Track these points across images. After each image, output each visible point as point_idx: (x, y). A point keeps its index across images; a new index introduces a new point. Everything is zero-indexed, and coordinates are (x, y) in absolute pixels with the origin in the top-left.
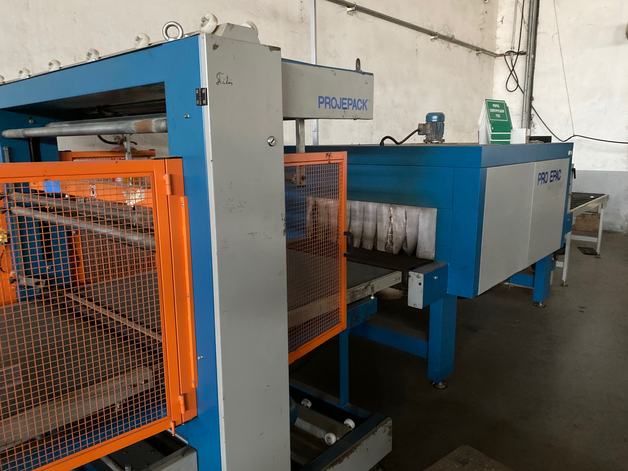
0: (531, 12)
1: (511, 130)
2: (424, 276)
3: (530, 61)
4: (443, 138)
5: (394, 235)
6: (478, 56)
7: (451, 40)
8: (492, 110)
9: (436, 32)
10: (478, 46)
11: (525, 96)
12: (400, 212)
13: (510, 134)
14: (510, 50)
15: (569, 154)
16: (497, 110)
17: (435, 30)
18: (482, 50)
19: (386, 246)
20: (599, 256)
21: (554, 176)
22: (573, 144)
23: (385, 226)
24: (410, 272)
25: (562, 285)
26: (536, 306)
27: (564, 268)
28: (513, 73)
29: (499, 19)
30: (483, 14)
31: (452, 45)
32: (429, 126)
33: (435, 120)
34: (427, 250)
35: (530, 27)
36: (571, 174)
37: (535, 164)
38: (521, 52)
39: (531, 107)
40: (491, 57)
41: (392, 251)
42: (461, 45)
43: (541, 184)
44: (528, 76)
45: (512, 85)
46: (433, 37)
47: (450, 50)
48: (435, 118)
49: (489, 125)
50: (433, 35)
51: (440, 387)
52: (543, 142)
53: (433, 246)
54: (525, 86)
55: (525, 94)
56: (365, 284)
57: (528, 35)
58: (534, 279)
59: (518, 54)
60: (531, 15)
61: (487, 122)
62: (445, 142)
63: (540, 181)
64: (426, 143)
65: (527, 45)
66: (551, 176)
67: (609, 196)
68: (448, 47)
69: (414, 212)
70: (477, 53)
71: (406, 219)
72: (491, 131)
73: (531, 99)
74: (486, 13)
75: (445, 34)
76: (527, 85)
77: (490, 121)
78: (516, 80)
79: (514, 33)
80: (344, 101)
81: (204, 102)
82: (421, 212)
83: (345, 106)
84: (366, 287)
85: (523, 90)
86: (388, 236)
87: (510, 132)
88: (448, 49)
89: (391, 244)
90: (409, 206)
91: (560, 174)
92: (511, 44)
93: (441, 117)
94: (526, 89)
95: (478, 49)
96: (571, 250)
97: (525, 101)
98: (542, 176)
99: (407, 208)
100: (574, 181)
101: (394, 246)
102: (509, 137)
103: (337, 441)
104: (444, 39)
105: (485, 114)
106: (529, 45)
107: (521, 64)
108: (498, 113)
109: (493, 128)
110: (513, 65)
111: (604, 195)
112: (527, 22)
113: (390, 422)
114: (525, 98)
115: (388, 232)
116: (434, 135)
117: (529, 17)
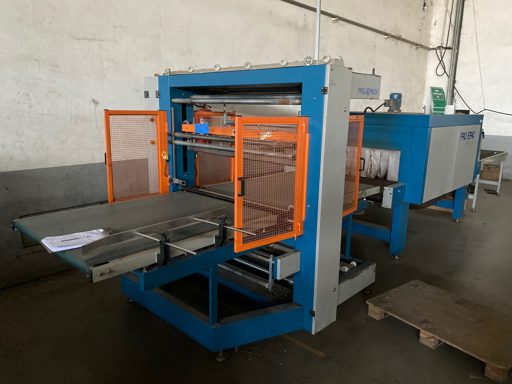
0: (457, 19)
1: (446, 106)
2: (393, 189)
3: (455, 54)
4: (400, 109)
5: (372, 167)
6: (417, 49)
7: (399, 38)
8: (435, 94)
9: (389, 33)
10: (417, 43)
11: (450, 79)
12: (378, 153)
13: (445, 108)
14: (440, 46)
15: (480, 122)
16: (437, 94)
17: (388, 32)
18: (420, 45)
19: (366, 174)
20: (499, 195)
21: (470, 136)
22: (483, 115)
23: (367, 162)
24: (385, 187)
25: (472, 211)
26: (454, 222)
27: (474, 200)
28: (442, 62)
29: (433, 22)
30: (421, 19)
31: (399, 42)
32: (392, 101)
33: (396, 98)
34: (393, 176)
35: (456, 29)
36: (481, 136)
37: (459, 128)
38: (448, 47)
39: (454, 87)
40: (426, 50)
41: (371, 177)
42: (405, 42)
43: (462, 140)
44: (453, 65)
45: (440, 71)
46: (386, 37)
47: (398, 45)
48: (396, 96)
49: (432, 102)
50: (387, 35)
51: (397, 259)
52: (465, 114)
53: (397, 174)
54: (450, 72)
55: (450, 78)
56: (362, 191)
57: (454, 35)
58: (454, 203)
59: (446, 48)
60: (457, 20)
61: (431, 101)
62: (401, 112)
63: (462, 138)
64: (389, 112)
65: (453, 42)
66: (469, 136)
67: (507, 153)
68: (397, 43)
69: (386, 153)
70: (416, 47)
71: (381, 157)
72: (433, 106)
73: (454, 82)
74: (424, 18)
75: (394, 34)
76: (452, 71)
77: (433, 100)
78: (443, 67)
79: (443, 33)
80: (369, 90)
81: (326, 93)
82: (391, 153)
83: (368, 93)
84: (363, 192)
85: (449, 76)
86: (368, 168)
87: (445, 107)
88: (396, 45)
89: (370, 173)
90: (383, 150)
91: (474, 135)
92: (441, 41)
93: (400, 96)
94: (450, 74)
95: (417, 45)
96: (478, 191)
97: (450, 83)
98: (463, 135)
99: (382, 151)
100: (483, 141)
101: (372, 174)
102: (444, 110)
103: (348, 271)
104: (394, 38)
105: (430, 95)
106: (454, 43)
107: (447, 57)
108: (438, 95)
109: (434, 105)
110: (442, 56)
111: (504, 152)
112: (453, 25)
113: (375, 265)
114: (450, 81)
115: (369, 165)
116: (395, 107)
117: (455, 22)
